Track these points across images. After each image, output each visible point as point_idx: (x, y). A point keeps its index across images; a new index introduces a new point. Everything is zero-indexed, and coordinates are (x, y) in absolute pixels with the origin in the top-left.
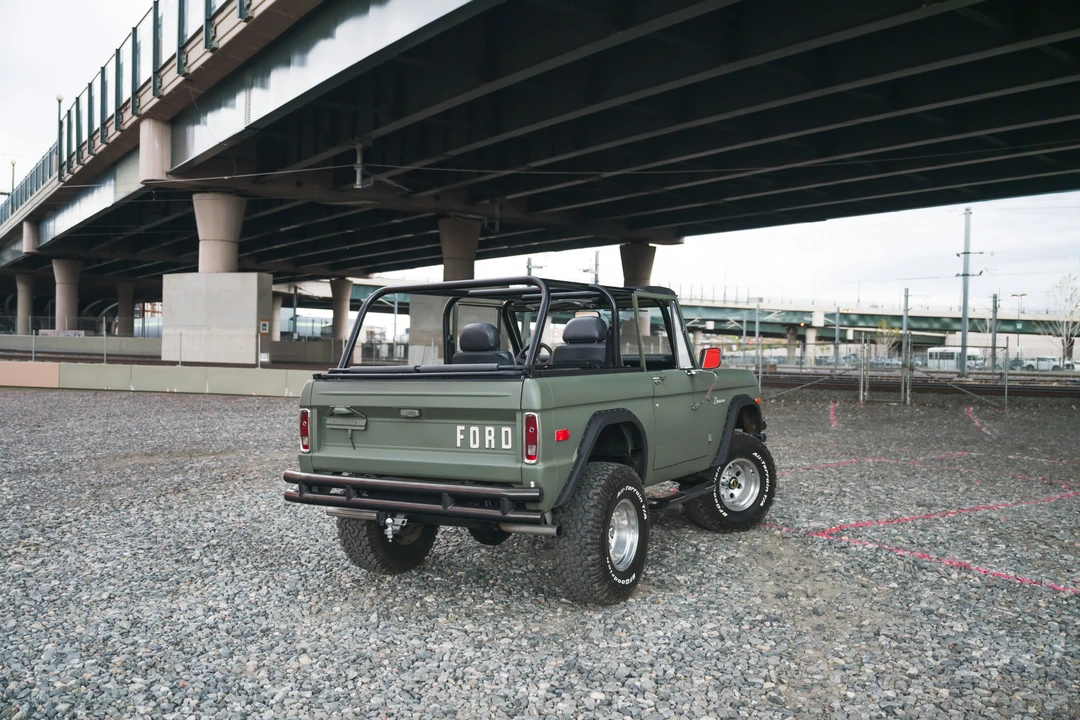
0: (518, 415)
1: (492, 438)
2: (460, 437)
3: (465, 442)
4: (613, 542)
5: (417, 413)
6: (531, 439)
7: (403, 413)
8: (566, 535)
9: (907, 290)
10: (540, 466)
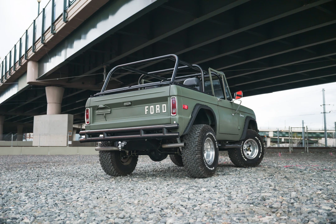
0: (169, 98)
1: (159, 109)
2: (146, 110)
3: (149, 112)
4: (205, 155)
5: (130, 103)
6: (174, 107)
7: (125, 104)
8: (187, 148)
9: (303, 121)
10: (177, 117)
